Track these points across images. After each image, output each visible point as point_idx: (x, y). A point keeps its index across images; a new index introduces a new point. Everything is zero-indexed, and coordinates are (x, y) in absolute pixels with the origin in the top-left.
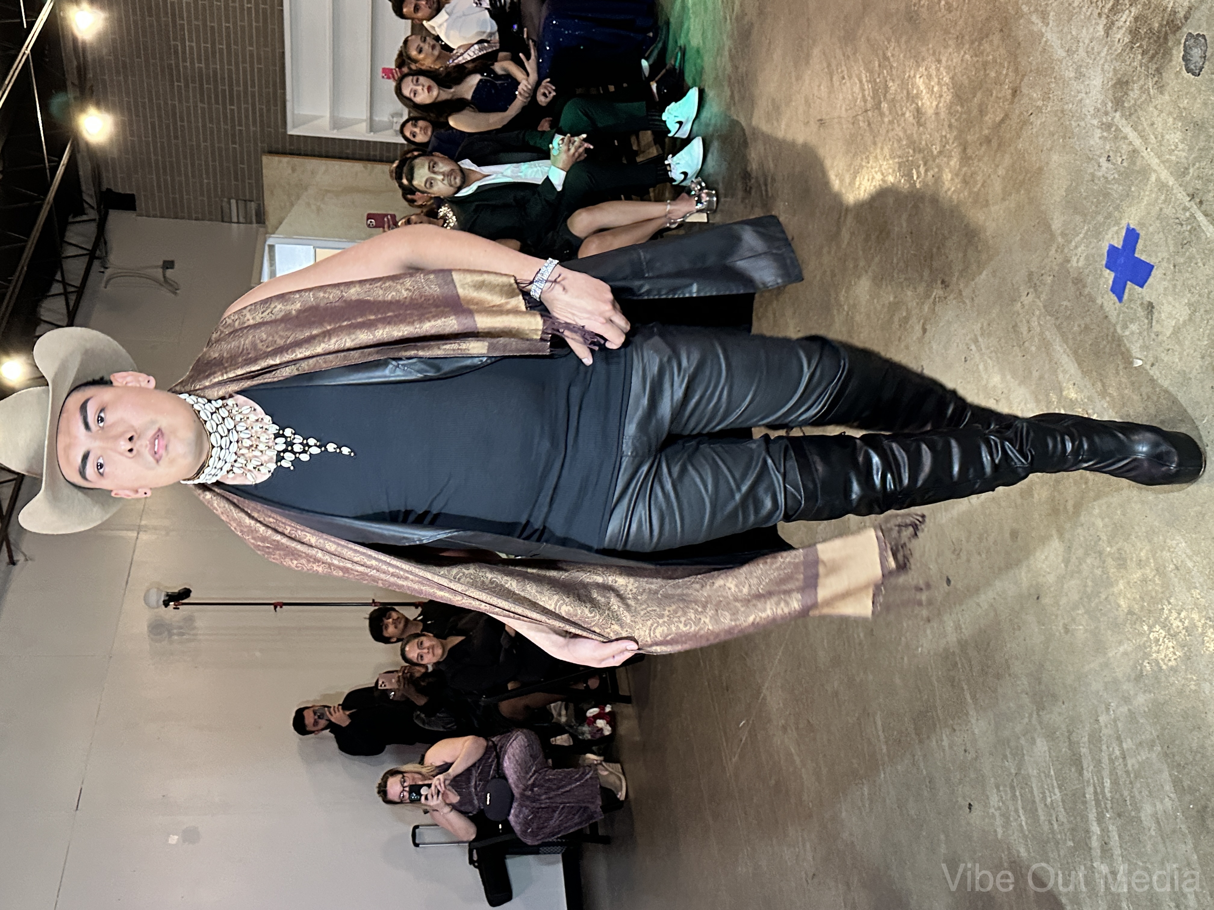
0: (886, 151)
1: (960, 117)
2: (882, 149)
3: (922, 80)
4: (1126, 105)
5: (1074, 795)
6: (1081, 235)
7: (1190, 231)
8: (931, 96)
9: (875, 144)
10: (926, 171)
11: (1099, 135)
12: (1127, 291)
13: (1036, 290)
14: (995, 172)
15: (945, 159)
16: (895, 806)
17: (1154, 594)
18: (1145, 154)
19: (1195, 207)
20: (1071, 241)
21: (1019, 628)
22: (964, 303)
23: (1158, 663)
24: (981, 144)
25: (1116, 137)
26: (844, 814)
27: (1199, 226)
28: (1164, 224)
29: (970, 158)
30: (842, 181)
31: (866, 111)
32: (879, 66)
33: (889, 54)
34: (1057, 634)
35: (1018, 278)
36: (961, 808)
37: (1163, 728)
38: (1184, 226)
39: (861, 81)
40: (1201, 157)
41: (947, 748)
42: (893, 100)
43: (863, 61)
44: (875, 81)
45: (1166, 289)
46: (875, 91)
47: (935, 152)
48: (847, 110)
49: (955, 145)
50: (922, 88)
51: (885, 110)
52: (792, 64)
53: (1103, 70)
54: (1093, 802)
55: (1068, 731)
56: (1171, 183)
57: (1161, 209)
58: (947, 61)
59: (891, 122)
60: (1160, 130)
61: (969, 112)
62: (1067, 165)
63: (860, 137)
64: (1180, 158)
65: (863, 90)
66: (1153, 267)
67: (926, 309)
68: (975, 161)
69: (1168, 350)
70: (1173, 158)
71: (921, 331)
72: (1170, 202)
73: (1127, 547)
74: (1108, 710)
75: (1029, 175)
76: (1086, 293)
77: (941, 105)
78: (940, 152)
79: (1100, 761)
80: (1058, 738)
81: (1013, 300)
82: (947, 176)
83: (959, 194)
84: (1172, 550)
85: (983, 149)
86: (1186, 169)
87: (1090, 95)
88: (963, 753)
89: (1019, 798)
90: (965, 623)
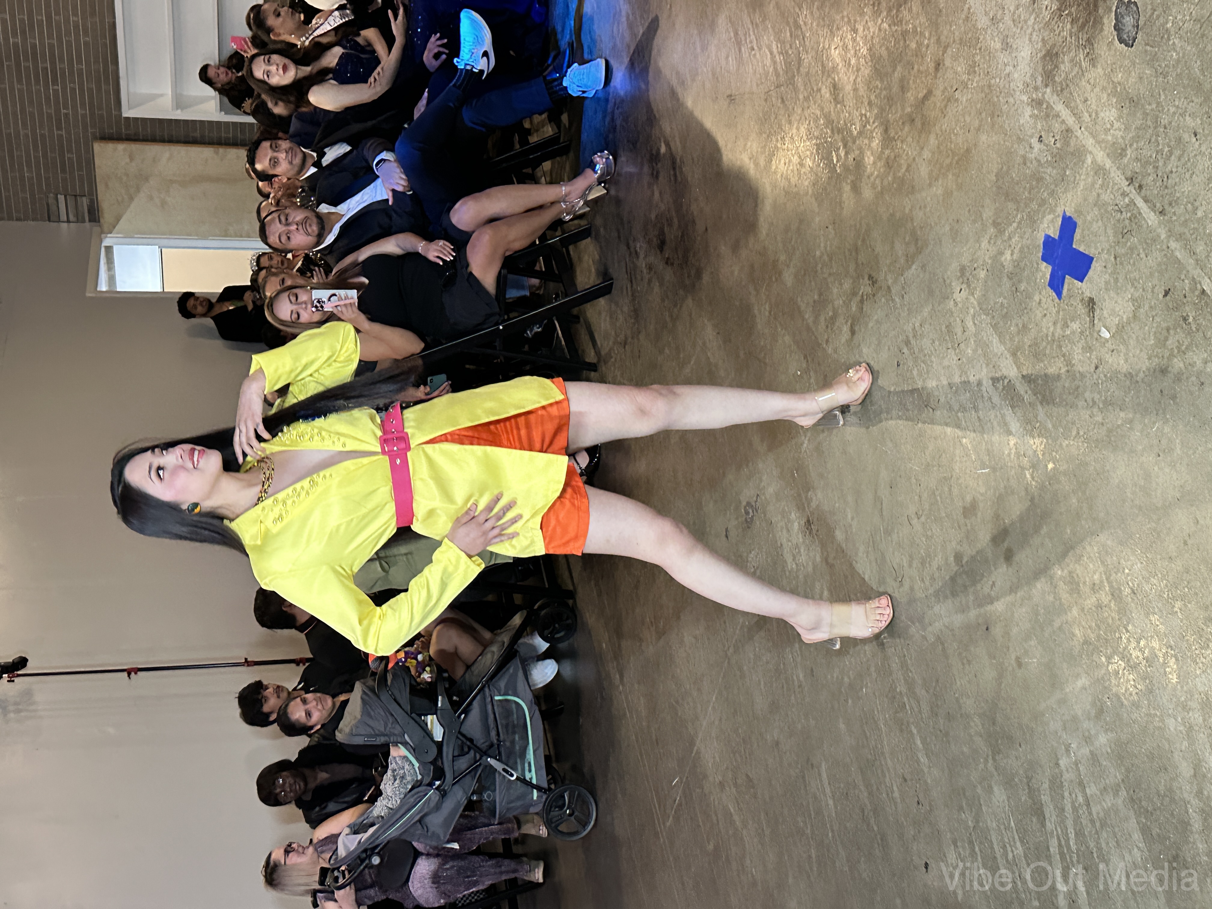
0: (803, 130)
1: (880, 93)
2: (798, 129)
3: (837, 52)
4: (1056, 78)
5: (1037, 849)
6: (1015, 225)
7: (1130, 219)
8: (848, 70)
9: (790, 123)
10: (847, 154)
11: (1030, 113)
12: (1066, 287)
13: (969, 286)
14: (920, 154)
15: (866, 141)
16: (846, 869)
17: (1110, 621)
18: (1079, 133)
19: (1134, 191)
20: (1004, 230)
21: (969, 662)
22: (893, 300)
23: (1119, 698)
24: (903, 123)
25: (1048, 116)
26: (790, 880)
27: (1140, 213)
28: (1102, 211)
29: (894, 138)
30: (757, 165)
31: (778, 86)
32: (791, 36)
33: (802, 23)
34: (1010, 668)
35: (949, 273)
36: (916, 868)
37: (1128, 771)
38: (1124, 213)
39: (771, 53)
40: (1138, 137)
41: (899, 800)
42: (808, 73)
43: (774, 30)
44: (787, 52)
45: (1106, 283)
46: (788, 64)
47: (855, 133)
48: (757, 85)
49: (876, 124)
50: (838, 60)
51: (799, 85)
52: (696, 32)
53: (1030, 40)
54: (1058, 856)
55: (1027, 777)
56: (1108, 166)
57: (1098, 195)
58: (864, 30)
59: (806, 99)
60: (1094, 107)
61: (889, 88)
62: (997, 146)
63: (773, 116)
64: (1117, 138)
65: (775, 63)
66: (1092, 259)
67: (854, 309)
68: (899, 143)
69: (1113, 351)
70: (1110, 138)
71: (849, 333)
72: (1108, 187)
73: (1079, 570)
74: (1067, 750)
75: (956, 158)
76: (1023, 288)
77: (859, 79)
78: (860, 133)
79: (1063, 810)
80: (1016, 785)
81: (946, 298)
82: (869, 159)
83: (882, 180)
84: (1127, 571)
85: (906, 129)
86: (1124, 150)
87: (1019, 68)
88: (916, 804)
89: (979, 853)
90: (911, 659)
